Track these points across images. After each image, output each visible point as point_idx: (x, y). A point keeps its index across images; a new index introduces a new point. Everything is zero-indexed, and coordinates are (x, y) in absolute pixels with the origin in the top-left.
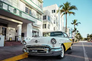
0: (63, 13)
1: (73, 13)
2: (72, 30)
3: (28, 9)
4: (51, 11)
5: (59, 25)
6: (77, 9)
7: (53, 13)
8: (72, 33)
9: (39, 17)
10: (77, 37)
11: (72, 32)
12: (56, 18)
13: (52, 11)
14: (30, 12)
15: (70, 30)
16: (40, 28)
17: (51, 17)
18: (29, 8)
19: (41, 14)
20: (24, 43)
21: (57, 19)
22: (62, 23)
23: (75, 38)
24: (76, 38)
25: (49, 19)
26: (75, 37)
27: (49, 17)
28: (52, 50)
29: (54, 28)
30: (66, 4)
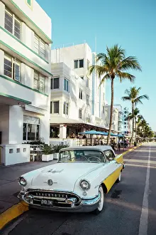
0: (105, 74)
1: (130, 77)
2: (126, 112)
3: (10, 63)
4: (73, 63)
5: (93, 102)
6: (139, 68)
7: (76, 67)
8: (127, 122)
9: (41, 85)
10: (138, 132)
11: (125, 120)
12: (85, 84)
13: (76, 61)
14: (18, 71)
15: (120, 113)
16: (43, 115)
17: (73, 80)
18: (13, 62)
19: (45, 77)
20: (22, 182)
21: (87, 85)
22: (102, 94)
23: (135, 133)
24: (137, 134)
25: (67, 88)
26: (134, 131)
27: (67, 82)
28: (82, 202)
29: (80, 111)
30: (112, 52)
